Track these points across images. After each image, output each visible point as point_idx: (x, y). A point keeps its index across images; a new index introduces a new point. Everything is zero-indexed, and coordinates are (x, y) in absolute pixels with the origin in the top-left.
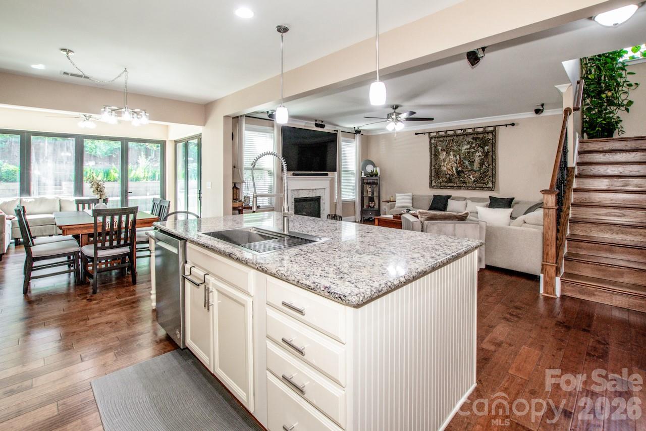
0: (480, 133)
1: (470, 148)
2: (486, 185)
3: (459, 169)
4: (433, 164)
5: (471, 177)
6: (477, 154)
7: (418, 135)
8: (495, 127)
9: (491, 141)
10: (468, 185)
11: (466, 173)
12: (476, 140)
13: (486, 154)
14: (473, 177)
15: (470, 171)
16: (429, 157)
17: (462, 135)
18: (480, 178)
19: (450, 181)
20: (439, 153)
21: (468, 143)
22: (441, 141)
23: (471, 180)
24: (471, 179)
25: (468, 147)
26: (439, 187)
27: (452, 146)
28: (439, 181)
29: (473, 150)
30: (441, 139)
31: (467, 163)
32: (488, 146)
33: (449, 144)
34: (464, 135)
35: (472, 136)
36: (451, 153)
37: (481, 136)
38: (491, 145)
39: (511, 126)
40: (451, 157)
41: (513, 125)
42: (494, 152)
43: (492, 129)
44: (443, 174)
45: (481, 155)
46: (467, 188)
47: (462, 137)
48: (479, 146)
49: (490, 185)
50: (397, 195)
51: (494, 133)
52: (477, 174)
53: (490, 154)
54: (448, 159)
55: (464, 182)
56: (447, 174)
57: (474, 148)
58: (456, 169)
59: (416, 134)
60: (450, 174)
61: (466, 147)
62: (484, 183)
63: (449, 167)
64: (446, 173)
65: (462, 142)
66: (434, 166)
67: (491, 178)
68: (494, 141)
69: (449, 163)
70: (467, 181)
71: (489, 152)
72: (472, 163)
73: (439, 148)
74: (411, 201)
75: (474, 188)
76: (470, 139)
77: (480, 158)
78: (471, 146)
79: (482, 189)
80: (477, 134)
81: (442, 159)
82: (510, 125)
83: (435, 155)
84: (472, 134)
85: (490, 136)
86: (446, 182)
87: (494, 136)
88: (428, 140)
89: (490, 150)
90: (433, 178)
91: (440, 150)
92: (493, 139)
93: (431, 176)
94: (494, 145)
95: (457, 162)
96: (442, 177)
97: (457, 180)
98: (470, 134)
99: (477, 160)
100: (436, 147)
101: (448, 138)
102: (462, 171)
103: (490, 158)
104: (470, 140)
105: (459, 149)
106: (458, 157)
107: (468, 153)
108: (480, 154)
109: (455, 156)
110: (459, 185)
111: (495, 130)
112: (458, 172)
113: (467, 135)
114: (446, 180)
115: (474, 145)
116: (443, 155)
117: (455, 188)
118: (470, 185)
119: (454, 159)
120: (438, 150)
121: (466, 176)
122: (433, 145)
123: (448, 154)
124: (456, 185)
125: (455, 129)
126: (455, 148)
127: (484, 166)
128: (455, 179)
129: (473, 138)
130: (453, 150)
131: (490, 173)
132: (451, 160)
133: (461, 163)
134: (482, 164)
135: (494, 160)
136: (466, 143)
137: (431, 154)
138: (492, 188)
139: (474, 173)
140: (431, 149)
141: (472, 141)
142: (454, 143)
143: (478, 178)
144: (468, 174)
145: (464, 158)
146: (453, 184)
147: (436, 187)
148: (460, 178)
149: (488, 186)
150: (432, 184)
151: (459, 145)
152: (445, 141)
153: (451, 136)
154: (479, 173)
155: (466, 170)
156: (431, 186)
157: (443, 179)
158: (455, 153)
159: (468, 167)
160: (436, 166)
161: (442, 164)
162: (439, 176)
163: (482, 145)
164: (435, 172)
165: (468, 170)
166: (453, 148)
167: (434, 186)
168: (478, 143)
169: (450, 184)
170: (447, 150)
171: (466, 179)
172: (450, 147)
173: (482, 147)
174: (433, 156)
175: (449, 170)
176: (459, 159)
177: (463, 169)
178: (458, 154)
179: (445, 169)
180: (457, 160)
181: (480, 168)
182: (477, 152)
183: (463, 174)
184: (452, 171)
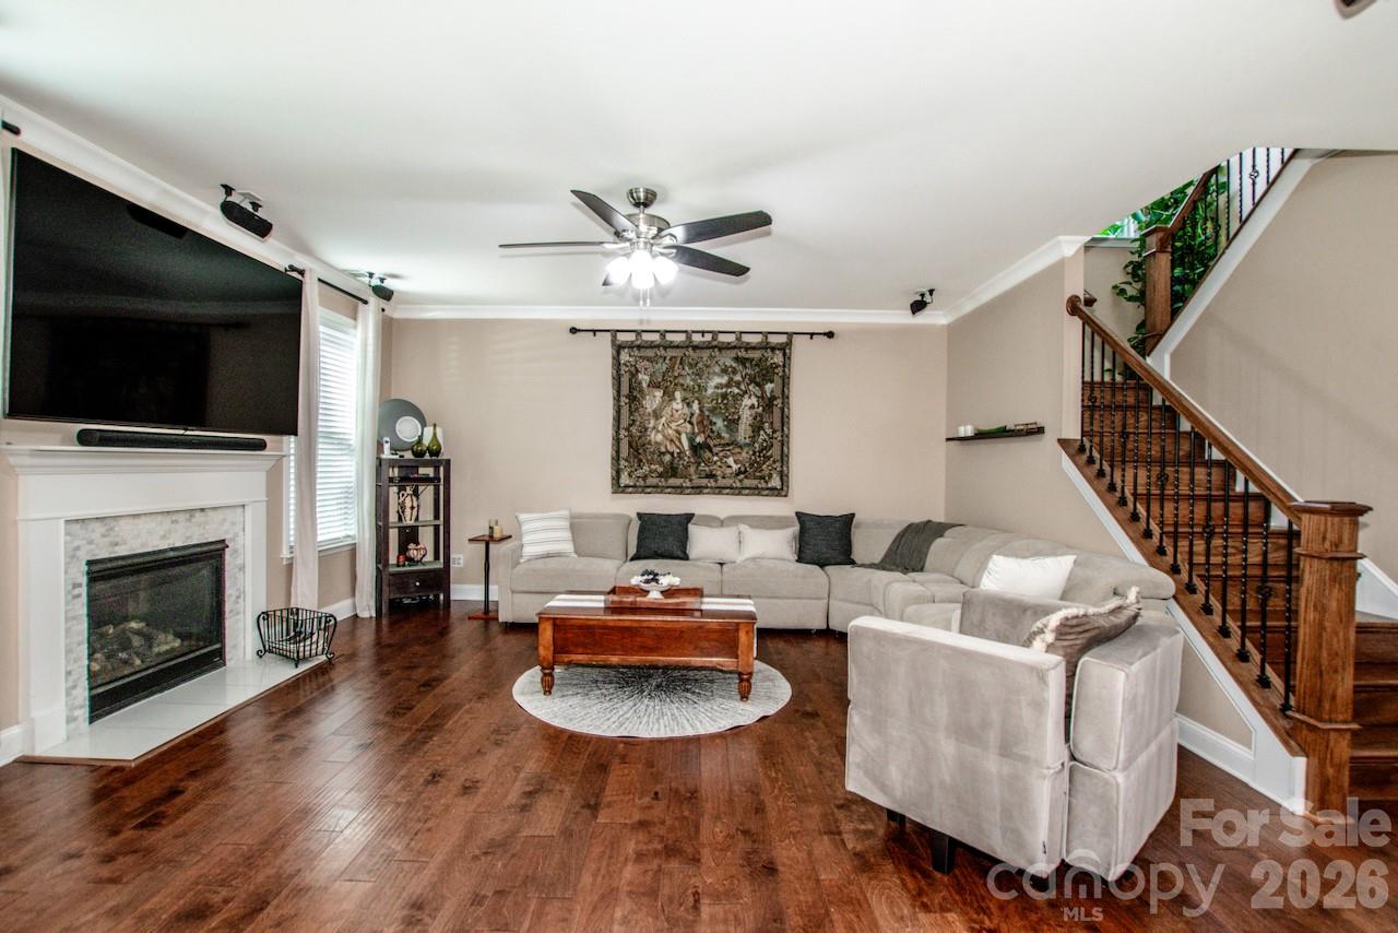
0: (754, 348)
1: (728, 385)
2: (766, 482)
3: (699, 439)
4: (625, 422)
5: (730, 461)
6: (747, 402)
7: (578, 334)
8: (790, 335)
9: (780, 369)
10: (721, 482)
11: (715, 450)
12: (744, 365)
13: (768, 403)
14: (735, 462)
15: (728, 445)
16: (610, 402)
17: (709, 348)
18: (751, 465)
19: (672, 471)
20: (641, 391)
21: (724, 371)
22: (649, 359)
23: (728, 471)
24: (730, 467)
25: (724, 380)
26: (641, 488)
27: (680, 375)
28: (640, 472)
29: (736, 391)
30: (650, 353)
31: (720, 423)
32: (772, 382)
33: (672, 368)
34: (714, 347)
35: (733, 353)
36: (678, 395)
37: (756, 355)
38: (780, 381)
39: (824, 338)
40: (678, 405)
41: (830, 335)
42: (785, 397)
43: (783, 339)
44: (653, 453)
45: (756, 404)
46: (719, 490)
47: (705, 354)
48: (752, 380)
49: (775, 482)
50: (523, 517)
51: (785, 349)
52: (744, 454)
53: (778, 402)
54: (668, 410)
55: (711, 476)
56: (663, 454)
57: (738, 384)
58: (691, 440)
59: (574, 330)
60: (672, 454)
61: (717, 380)
62: (763, 478)
63: (670, 432)
64: (663, 450)
65: (707, 367)
66: (627, 429)
67: (778, 464)
68: (787, 370)
69: (670, 422)
70: (719, 473)
71: (773, 398)
72: (733, 423)
73: (644, 378)
74: (567, 534)
75: (737, 492)
76: (727, 360)
77: (753, 412)
78: (731, 379)
79: (756, 491)
80: (746, 349)
81: (649, 410)
82: (825, 334)
83: (632, 399)
84: (735, 347)
85: (778, 358)
86: (661, 476)
87: (787, 358)
88: (608, 352)
89: (778, 393)
90: (623, 463)
91: (644, 385)
92: (784, 366)
93: (616, 458)
94: (785, 381)
95: (694, 420)
96: (650, 462)
97: (692, 469)
98: (728, 347)
99: (746, 416)
100: (634, 374)
101: (671, 353)
102: (706, 446)
103: (775, 409)
104: (729, 362)
105: (699, 386)
106: (696, 406)
107: (724, 396)
108: (754, 401)
109: (688, 404)
110: (698, 482)
111: (789, 344)
112: (695, 448)
113: (720, 349)
114: (661, 469)
115: (738, 378)
116: (653, 400)
117: (688, 491)
118: (728, 482)
119: (686, 410)
120: (640, 383)
121: (715, 458)
122: (623, 368)
123: (669, 395)
124: (688, 484)
125: (689, 328)
126: (689, 381)
127: (762, 432)
128: (686, 467)
129: (737, 359)
130: (682, 385)
131: (775, 452)
132: (676, 415)
133: (704, 423)
134: (757, 428)
135: (785, 420)
136: (717, 369)
137: (619, 392)
138: (782, 489)
139: (738, 450)
140: (617, 379)
141: (734, 365)
142: (687, 368)
143: (747, 465)
144: (721, 454)
145: (712, 410)
146: (682, 480)
147: (630, 489)
148: (699, 464)
149: (769, 485)
150: (621, 481)
151: (699, 375)
152: (661, 360)
153: (678, 347)
154: (751, 453)
155: (717, 442)
156: (618, 488)
157: (653, 467)
158: (689, 395)
159: (723, 435)
160: (634, 430)
161: (651, 425)
162: (641, 456)
163: (758, 380)
164: (630, 446)
165: (723, 442)
166: (682, 381)
167: (627, 486)
168: (749, 372)
169: (672, 481)
170: (666, 386)
171: (715, 467)
172: (676, 377)
173: (758, 384)
174: (623, 400)
175: (672, 441)
176: (698, 411)
177: (708, 440)
178: (697, 399)
179: (659, 437)
180: (692, 414)
181: (753, 438)
182: (747, 396)
183: (708, 454)
184: (678, 443)
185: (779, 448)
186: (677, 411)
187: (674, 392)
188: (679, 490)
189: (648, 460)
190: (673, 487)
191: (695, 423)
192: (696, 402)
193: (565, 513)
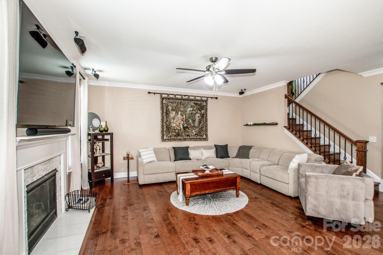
0: (199, 101)
1: (193, 111)
2: (202, 137)
3: (185, 125)
4: (165, 120)
5: (193, 131)
6: (197, 115)
9: (205, 107)
10: (191, 137)
11: (190, 128)
12: (196, 105)
13: (202, 116)
14: (195, 132)
16: (160, 115)
19: (178, 135)
20: (169, 112)
21: (191, 107)
22: (171, 103)
23: (193, 134)
24: (193, 133)
25: (192, 109)
26: (170, 140)
27: (180, 107)
29: (195, 112)
30: (172, 101)
31: (191, 121)
32: (203, 110)
33: (177, 105)
34: (188, 100)
35: (194, 102)
36: (179, 113)
37: (199, 103)
39: (215, 99)
40: (179, 116)
41: (217, 98)
42: (206, 114)
43: (206, 99)
44: (173, 129)
45: (200, 116)
46: (191, 140)
47: (187, 102)
48: (199, 109)
49: (204, 137)
51: (206, 101)
52: (197, 129)
53: (205, 115)
54: (177, 117)
55: (188, 136)
56: (176, 130)
57: (195, 111)
58: (183, 126)
59: (149, 93)
60: (178, 130)
61: (190, 109)
62: (201, 136)
63: (178, 123)
64: (176, 128)
65: (187, 105)
66: (165, 123)
67: (205, 132)
68: (207, 107)
69: (177, 121)
70: (190, 135)
71: (204, 114)
72: (194, 121)
73: (170, 108)
74: (154, 155)
75: (195, 140)
76: (192, 103)
77: (199, 118)
78: (193, 109)
79: (200, 139)
80: (197, 101)
81: (172, 117)
83: (167, 114)
84: (194, 100)
85: (205, 104)
86: (175, 136)
87: (207, 104)
88: (160, 100)
89: (205, 113)
90: (164, 132)
91: (170, 110)
93: (162, 131)
94: (206, 109)
95: (184, 120)
96: (172, 132)
97: (183, 134)
98: (192, 100)
99: (197, 119)
100: (167, 106)
101: (177, 101)
103: (204, 117)
104: (193, 104)
105: (185, 111)
106: (184, 116)
107: (192, 113)
109: (182, 116)
110: (185, 137)
111: (207, 100)
112: (184, 128)
113: (190, 101)
114: (175, 134)
115: (195, 109)
116: (172, 114)
117: (183, 140)
118: (193, 137)
119: (182, 117)
120: (169, 109)
121: (190, 131)
122: (164, 105)
124: (183, 138)
125: (182, 94)
126: (182, 109)
127: (201, 123)
129: (195, 103)
130: (180, 110)
131: (204, 129)
132: (179, 119)
133: (187, 121)
134: (200, 122)
135: (206, 120)
136: (190, 106)
137: (163, 112)
138: (206, 138)
139: (195, 128)
140: (162, 108)
141: (194, 105)
142: (182, 105)
143: (198, 132)
144: (191, 129)
145: (189, 117)
146: (181, 137)
147: (167, 140)
148: (185, 132)
149: (203, 138)
150: (164, 138)
151: (185, 107)
152: (175, 103)
153: (179, 99)
154: (199, 129)
155: (190, 126)
156: (163, 140)
157: (173, 133)
158: (182, 113)
159: (191, 124)
160: (167, 123)
161: (172, 122)
162: (169, 131)
163: (200, 109)
164: (166, 127)
165: (191, 126)
166: (180, 109)
167: (166, 139)
168: (198, 107)
169: (179, 137)
170: (176, 110)
171: (189, 133)
172: (179, 108)
173: (200, 111)
174: (164, 114)
175: (178, 126)
176: (185, 118)
177: (188, 126)
178: (185, 114)
179: (175, 125)
180: (183, 118)
181: (199, 125)
182: (197, 114)
183: (188, 129)
184: (180, 127)
185: (205, 128)
186: (179, 117)
187: (178, 112)
188: (180, 140)
189: (171, 132)
191: (184, 121)
192: (184, 115)
193: (152, 148)
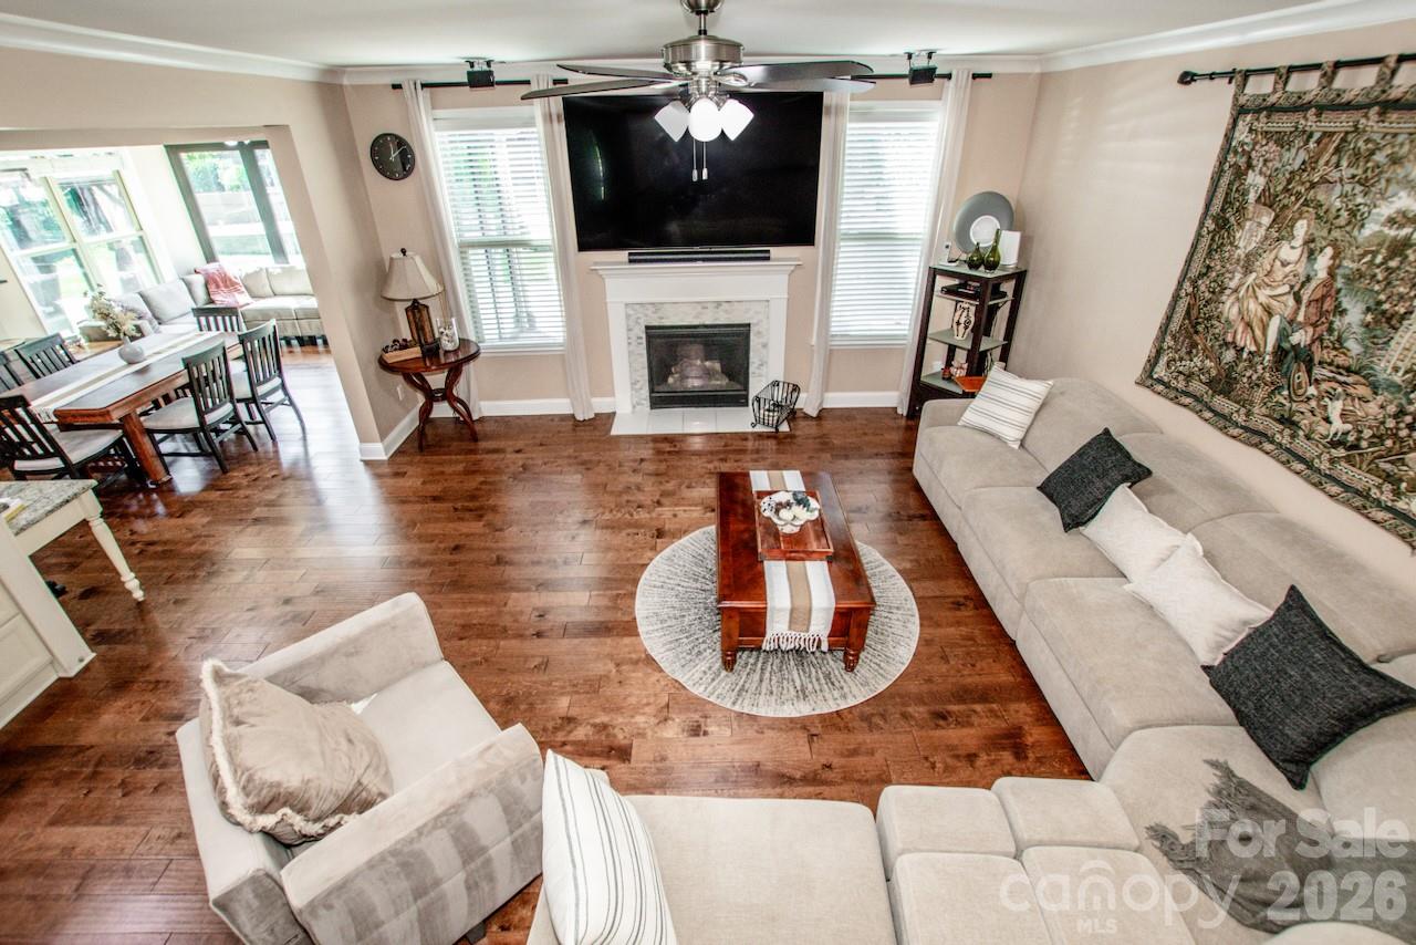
3: (1299, 338)
4: (1197, 267)
5: (1335, 409)
10: (1299, 443)
14: (1343, 416)
15: (1350, 370)
19: (1224, 383)
20: (1240, 210)
23: (1322, 428)
24: (1328, 420)
28: (1185, 365)
33: (1311, 163)
36: (1301, 228)
40: (1290, 251)
44: (1214, 337)
46: (1288, 458)
54: (1270, 257)
55: (1289, 422)
56: (1226, 344)
58: (1284, 335)
59: (1189, 78)
60: (1241, 351)
63: (1255, 305)
64: (1229, 339)
66: (1195, 282)
69: (1263, 286)
70: (1301, 423)
72: (1386, 323)
73: (1256, 182)
75: (1315, 476)
81: (1240, 252)
83: (1223, 223)
86: (1210, 384)
90: (1169, 341)
91: (1250, 198)
93: (1164, 329)
95: (1307, 294)
96: (1205, 354)
97: (1260, 394)
100: (1241, 173)
106: (1324, 261)
110: (1259, 421)
112: (1281, 353)
114: (1214, 372)
117: (1236, 432)
118: (1309, 449)
119: (1301, 267)
120: (1246, 192)
122: (1230, 159)
123: (1280, 227)
124: (1240, 419)
128: (1254, 386)
132: (1280, 273)
133: (1324, 304)
137: (1208, 206)
140: (1218, 173)
142: (1344, 163)
144: (1325, 386)
146: (1235, 407)
147: (1161, 389)
148: (1279, 388)
150: (1157, 369)
151: (1368, 181)
152: (1300, 143)
156: (1148, 379)
157: (1206, 362)
158: (1321, 234)
159: (1349, 344)
160: (1204, 285)
161: (1233, 284)
162: (1196, 338)
164: (1188, 313)
165: (1341, 360)
166: (1322, 196)
167: (1159, 381)
169: (1221, 403)
170: (1284, 201)
172: (1311, 187)
174: (1211, 225)
175: (1249, 325)
176: (1322, 275)
177: (1315, 347)
178: (1334, 244)
179: (1234, 310)
180: (1309, 280)
183: (1302, 376)
184: (1258, 333)
186: (1284, 265)
187: (1294, 221)
188: (1222, 423)
189: (1203, 348)
190: (1216, 413)
191: (1306, 300)
192: (1330, 251)
